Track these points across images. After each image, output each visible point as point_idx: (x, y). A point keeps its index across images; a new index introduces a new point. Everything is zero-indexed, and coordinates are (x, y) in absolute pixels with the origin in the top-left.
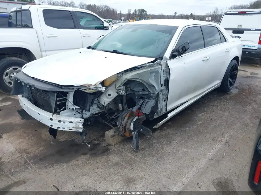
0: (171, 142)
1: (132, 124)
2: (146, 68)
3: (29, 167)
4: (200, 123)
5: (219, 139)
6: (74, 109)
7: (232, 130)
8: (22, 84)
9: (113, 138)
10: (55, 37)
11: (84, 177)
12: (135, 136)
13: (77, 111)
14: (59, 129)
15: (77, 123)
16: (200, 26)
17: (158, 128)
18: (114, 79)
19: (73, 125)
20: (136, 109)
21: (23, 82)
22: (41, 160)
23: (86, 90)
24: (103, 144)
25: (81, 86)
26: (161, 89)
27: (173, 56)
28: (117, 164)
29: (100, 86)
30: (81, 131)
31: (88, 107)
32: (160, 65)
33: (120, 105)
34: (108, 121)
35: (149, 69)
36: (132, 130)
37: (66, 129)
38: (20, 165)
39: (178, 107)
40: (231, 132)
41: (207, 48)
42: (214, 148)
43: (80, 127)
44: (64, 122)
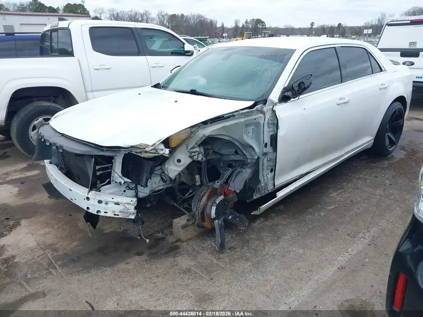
0: (278, 238)
1: (214, 208)
2: (238, 118)
3: (54, 272)
4: (332, 207)
5: (361, 235)
6: (122, 183)
7: (384, 221)
8: (47, 144)
9: (184, 230)
10: (107, 69)
11: (135, 289)
12: (218, 227)
13: (128, 187)
14: (99, 214)
15: (126, 205)
16: (334, 48)
17: (261, 215)
18: (184, 137)
19: (120, 208)
20: (219, 183)
21: (48, 141)
22: (73, 261)
23: (141, 152)
24: (171, 239)
25: (132, 147)
26: (265, 151)
27: (284, 99)
28: (188, 271)
29: (162, 146)
30: (133, 217)
31: (144, 180)
32: (262, 112)
33: (197, 177)
34: (179, 203)
35: (242, 120)
36: (214, 216)
37: (110, 214)
38: (41, 268)
39: (295, 180)
40: (383, 223)
41: (346, 83)
42: (350, 250)
43: (131, 211)
44: (106, 203)
